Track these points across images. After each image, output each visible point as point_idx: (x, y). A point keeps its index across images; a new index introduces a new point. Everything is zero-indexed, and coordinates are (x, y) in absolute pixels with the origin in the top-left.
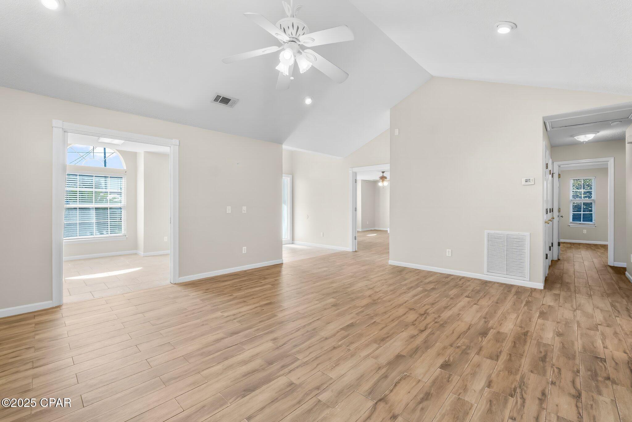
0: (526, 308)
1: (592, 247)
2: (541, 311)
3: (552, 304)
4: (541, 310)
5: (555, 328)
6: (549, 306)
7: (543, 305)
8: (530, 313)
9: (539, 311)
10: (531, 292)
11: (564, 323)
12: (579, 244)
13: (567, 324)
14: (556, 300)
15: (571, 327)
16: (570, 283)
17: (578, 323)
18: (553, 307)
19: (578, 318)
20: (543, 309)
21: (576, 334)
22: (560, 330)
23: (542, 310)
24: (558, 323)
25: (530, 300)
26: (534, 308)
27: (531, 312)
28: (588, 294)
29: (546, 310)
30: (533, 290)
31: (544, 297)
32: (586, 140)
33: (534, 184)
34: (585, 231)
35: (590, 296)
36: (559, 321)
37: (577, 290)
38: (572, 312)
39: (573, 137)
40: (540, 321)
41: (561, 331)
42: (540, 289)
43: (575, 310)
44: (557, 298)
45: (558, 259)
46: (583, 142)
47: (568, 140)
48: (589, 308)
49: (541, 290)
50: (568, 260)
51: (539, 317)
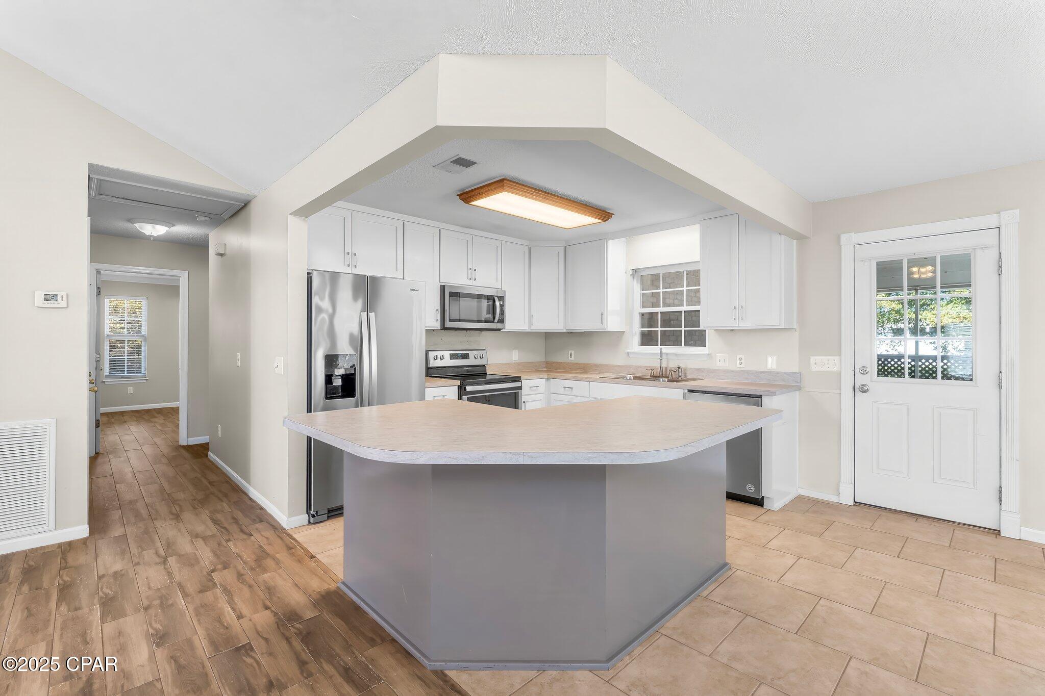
0: (63, 608)
1: (144, 417)
2: (102, 598)
3: (118, 566)
4: (100, 593)
5: (145, 626)
6: (116, 575)
7: (100, 578)
8: (78, 618)
9: (96, 600)
10: (64, 558)
11: (157, 602)
12: (122, 413)
13: (165, 603)
14: (123, 552)
15: (172, 605)
16: (136, 501)
17: (181, 587)
18: (123, 572)
19: (177, 577)
20: (105, 590)
21: (189, 618)
22: (158, 626)
23: (103, 593)
24: (146, 609)
25: (67, 579)
26: (84, 596)
27: (79, 612)
28: (173, 514)
29: (112, 591)
30: (67, 548)
31: (96, 556)
32: (155, 234)
33: (67, 307)
34: (130, 390)
35: (177, 517)
36: (146, 603)
37: (153, 511)
38: (163, 567)
39: (133, 223)
40: (110, 627)
41: (161, 628)
42: (81, 539)
43: (165, 561)
44: (124, 547)
45: (96, 453)
46: (150, 236)
47: (122, 225)
48: (185, 545)
49: (84, 541)
50: (114, 451)
51: (103, 620)
